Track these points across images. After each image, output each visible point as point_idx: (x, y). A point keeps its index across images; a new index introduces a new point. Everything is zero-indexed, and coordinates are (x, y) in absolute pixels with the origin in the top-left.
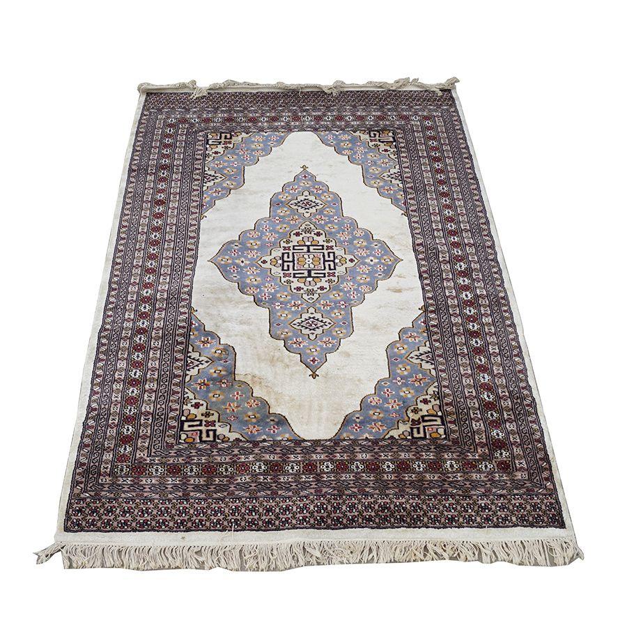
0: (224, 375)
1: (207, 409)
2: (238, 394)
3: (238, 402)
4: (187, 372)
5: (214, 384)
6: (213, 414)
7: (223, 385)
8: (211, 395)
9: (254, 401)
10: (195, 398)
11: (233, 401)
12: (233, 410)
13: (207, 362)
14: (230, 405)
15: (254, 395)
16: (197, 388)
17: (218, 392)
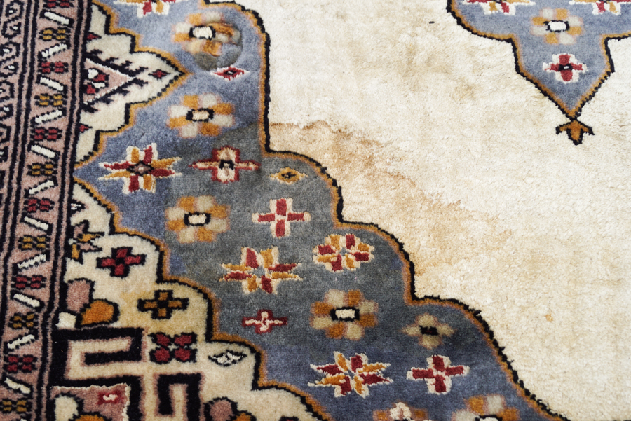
0: (226, 132)
1: (160, 279)
2: (281, 208)
3: (283, 247)
4: (86, 118)
5: (186, 169)
6: (184, 304)
7: (222, 174)
8: (175, 214)
9: (350, 243)
10: (113, 231)
11: (264, 242)
12: (266, 283)
13: (159, 75)
14: (252, 261)
15: (347, 213)
16: (119, 185)
17: (204, 203)
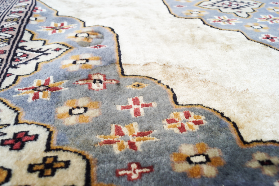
0: (96, 67)
1: (48, 148)
2: (136, 102)
3: (141, 121)
5: (71, 86)
6: (67, 164)
7: (95, 86)
8: (63, 110)
9: (187, 116)
11: (127, 121)
12: (132, 145)
13: (57, 50)
14: (119, 132)
15: (179, 100)
16: (26, 98)
17: (82, 102)
